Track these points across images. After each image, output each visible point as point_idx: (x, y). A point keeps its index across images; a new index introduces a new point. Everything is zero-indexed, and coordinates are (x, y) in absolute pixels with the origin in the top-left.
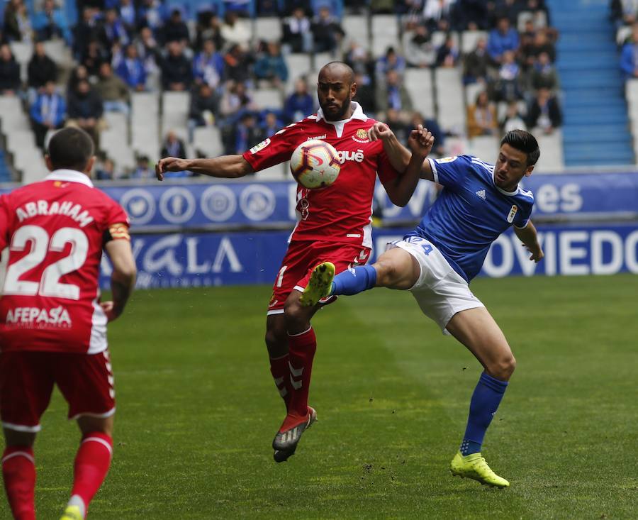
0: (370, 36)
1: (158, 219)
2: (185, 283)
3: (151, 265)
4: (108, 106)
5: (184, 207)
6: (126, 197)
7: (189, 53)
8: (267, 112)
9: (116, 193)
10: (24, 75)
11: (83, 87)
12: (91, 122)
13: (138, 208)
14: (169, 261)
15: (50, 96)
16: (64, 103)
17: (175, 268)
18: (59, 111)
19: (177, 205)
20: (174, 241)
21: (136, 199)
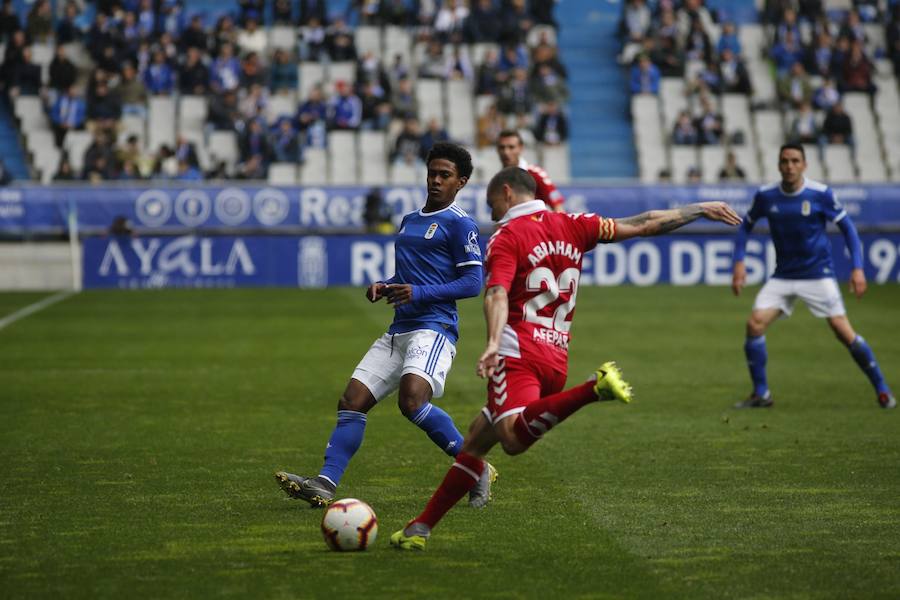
0: (383, 47)
1: (173, 220)
2: (198, 284)
3: (166, 265)
4: (127, 109)
5: (199, 209)
6: (142, 199)
7: (206, 60)
8: (281, 119)
9: (132, 194)
10: (45, 77)
11: (102, 91)
12: (108, 123)
13: (154, 209)
14: (184, 263)
15: (71, 99)
16: (83, 106)
17: (189, 269)
18: (79, 113)
19: (192, 207)
20: (188, 242)
21: (152, 201)
